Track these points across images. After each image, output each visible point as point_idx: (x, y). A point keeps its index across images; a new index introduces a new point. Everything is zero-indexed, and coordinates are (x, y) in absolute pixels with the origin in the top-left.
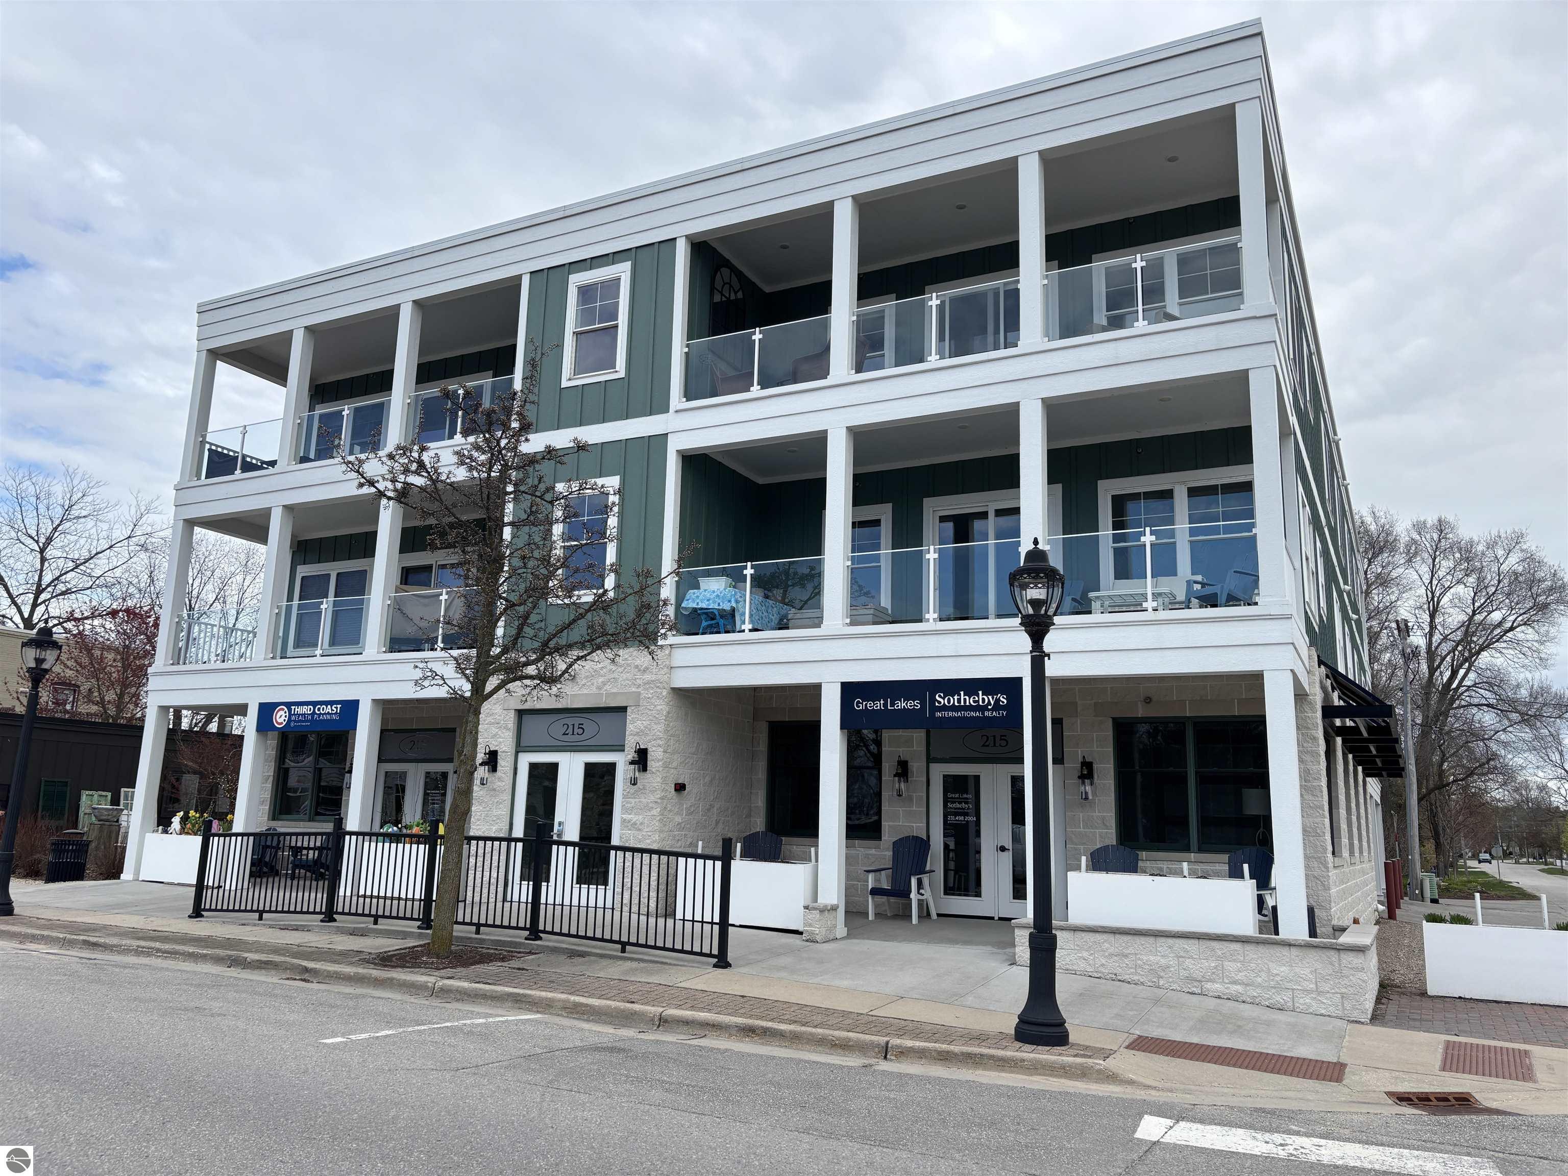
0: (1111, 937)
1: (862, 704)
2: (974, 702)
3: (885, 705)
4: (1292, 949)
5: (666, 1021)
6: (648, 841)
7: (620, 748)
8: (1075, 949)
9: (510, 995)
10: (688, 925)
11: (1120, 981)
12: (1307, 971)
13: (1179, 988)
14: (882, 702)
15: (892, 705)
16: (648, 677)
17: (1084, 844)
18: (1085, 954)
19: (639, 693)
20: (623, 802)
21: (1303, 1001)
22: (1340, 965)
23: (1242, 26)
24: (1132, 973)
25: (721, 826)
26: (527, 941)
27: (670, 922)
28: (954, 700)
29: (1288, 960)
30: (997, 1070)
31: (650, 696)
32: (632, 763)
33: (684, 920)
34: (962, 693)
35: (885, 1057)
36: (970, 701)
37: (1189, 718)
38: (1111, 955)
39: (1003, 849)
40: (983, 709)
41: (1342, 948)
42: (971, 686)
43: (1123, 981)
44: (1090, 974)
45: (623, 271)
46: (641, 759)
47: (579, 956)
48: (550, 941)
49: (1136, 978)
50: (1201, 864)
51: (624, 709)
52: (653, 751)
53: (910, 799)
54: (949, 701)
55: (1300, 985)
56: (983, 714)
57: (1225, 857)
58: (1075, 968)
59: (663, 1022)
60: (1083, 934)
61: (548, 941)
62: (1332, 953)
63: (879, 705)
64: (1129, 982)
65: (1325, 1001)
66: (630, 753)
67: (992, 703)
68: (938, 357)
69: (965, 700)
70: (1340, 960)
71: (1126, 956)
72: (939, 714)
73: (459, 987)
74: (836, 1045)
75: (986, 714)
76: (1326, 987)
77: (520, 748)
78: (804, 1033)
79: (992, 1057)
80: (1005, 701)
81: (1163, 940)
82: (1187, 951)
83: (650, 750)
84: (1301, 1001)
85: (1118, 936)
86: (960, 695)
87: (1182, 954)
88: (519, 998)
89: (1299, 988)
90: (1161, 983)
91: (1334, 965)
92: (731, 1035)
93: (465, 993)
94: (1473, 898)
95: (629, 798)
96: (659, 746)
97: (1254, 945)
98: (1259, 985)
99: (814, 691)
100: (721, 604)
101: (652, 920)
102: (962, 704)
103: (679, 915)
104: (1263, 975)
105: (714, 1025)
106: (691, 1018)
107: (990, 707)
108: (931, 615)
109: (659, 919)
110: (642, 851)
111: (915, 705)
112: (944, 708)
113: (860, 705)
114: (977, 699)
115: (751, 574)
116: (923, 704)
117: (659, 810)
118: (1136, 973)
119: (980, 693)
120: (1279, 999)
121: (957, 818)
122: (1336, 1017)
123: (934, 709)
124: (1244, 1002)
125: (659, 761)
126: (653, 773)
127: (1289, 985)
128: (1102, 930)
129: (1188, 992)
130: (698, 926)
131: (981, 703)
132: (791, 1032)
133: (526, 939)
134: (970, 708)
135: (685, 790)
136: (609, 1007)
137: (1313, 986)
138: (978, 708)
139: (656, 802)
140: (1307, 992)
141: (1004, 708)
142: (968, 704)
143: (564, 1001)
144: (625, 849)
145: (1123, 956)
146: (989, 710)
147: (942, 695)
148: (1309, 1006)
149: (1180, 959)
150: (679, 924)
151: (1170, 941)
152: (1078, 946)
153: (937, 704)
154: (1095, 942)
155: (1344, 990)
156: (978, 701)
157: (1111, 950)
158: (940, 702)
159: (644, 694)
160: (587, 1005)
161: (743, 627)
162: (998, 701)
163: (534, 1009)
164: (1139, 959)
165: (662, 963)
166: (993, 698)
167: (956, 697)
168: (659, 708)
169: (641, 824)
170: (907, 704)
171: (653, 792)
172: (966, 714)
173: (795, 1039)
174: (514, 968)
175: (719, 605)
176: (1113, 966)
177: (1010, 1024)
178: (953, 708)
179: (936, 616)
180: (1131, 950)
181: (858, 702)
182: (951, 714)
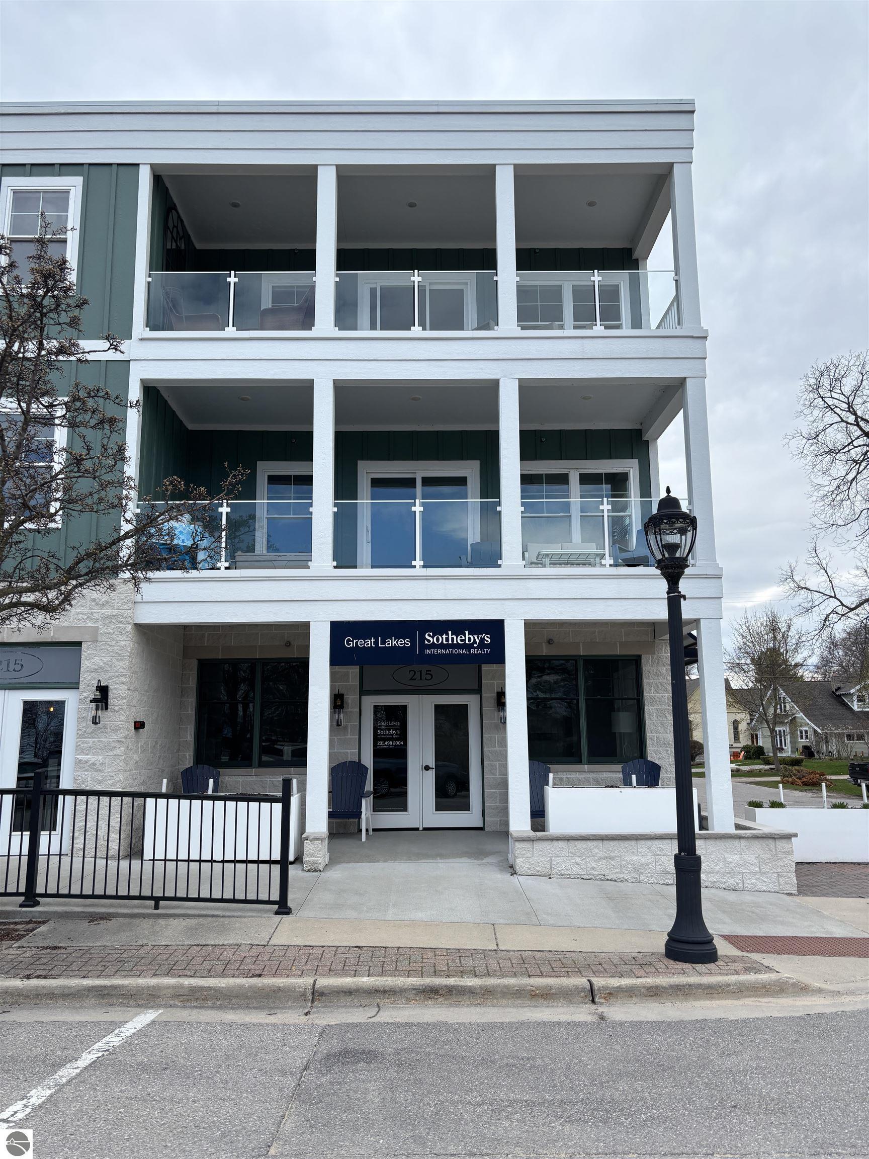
0: (600, 843)
1: (353, 641)
2: (461, 640)
3: (376, 643)
4: (742, 841)
5: (322, 994)
6: (111, 782)
7: (75, 686)
8: (569, 856)
9: (90, 989)
10: (159, 866)
11: (607, 880)
12: (753, 858)
13: (656, 882)
14: (373, 640)
15: (383, 642)
16: (108, 611)
17: (499, 760)
18: (578, 860)
19: (97, 629)
20: (77, 743)
21: (751, 881)
22: (776, 850)
23: (681, 102)
24: (617, 873)
26: (24, 909)
27: (136, 864)
28: (443, 639)
29: (738, 850)
31: (111, 631)
32: (94, 701)
33: (154, 860)
34: (450, 633)
35: (593, 1001)
36: (458, 640)
37: (581, 656)
38: (600, 859)
39: (427, 768)
40: (471, 646)
41: (778, 837)
42: (458, 626)
43: (611, 880)
44: (582, 877)
45: (74, 185)
46: (102, 697)
47: (102, 919)
48: (48, 904)
49: (621, 876)
50: (593, 774)
51: (79, 644)
52: (115, 688)
53: (346, 728)
54: (438, 640)
55: (747, 869)
56: (469, 651)
58: (570, 872)
59: (317, 995)
60: (576, 843)
61: (46, 906)
62: (771, 841)
63: (370, 643)
64: (616, 881)
65: (766, 880)
66: (88, 690)
67: (478, 641)
68: (421, 328)
69: (453, 639)
70: (776, 846)
71: (612, 858)
72: (428, 651)
74: (536, 995)
75: (472, 651)
76: (766, 869)
78: (498, 986)
80: (489, 640)
81: (643, 842)
82: (662, 850)
83: (111, 687)
84: (749, 882)
85: (605, 842)
86: (448, 634)
87: (658, 852)
88: (106, 992)
89: (747, 871)
90: (642, 878)
91: (772, 851)
92: (408, 1000)
95: (85, 738)
96: (123, 683)
97: (713, 840)
98: (718, 873)
99: (303, 629)
100: (185, 541)
101: (112, 864)
102: (450, 642)
103: (148, 854)
104: (721, 864)
105: (385, 991)
106: (354, 987)
107: (475, 645)
108: (418, 562)
109: (121, 862)
110: (99, 794)
111: (405, 643)
112: (434, 646)
113: (351, 643)
114: (463, 638)
115: (227, 513)
116: (413, 642)
117: (123, 749)
118: (621, 872)
119: (467, 632)
120: (732, 882)
121: (386, 743)
122: (774, 892)
123: (424, 647)
124: (706, 887)
125: (123, 698)
126: (115, 711)
127: (740, 870)
128: (593, 838)
129: (663, 884)
130: (171, 866)
131: (467, 642)
132: (481, 987)
133: (21, 906)
134: (458, 646)
135: (144, 727)
136: (241, 987)
137: (757, 869)
138: (464, 646)
139: (119, 741)
140: (753, 874)
141: (487, 646)
142: (455, 642)
143: (174, 987)
144: (75, 793)
145: (611, 858)
146: (475, 648)
147: (431, 634)
148: (755, 885)
149: (657, 857)
150: (148, 866)
151: (649, 843)
152: (572, 853)
153: (426, 642)
154: (587, 848)
155: (779, 870)
156: (465, 640)
157: (601, 854)
158: (429, 641)
159: (103, 629)
160: (209, 988)
161: (219, 565)
162: (482, 640)
164: (624, 860)
165: (213, 916)
166: (478, 637)
167: (444, 636)
168: (123, 643)
169: (102, 764)
170: (397, 642)
171: (115, 731)
172: (454, 651)
173: (486, 995)
174: (44, 948)
175: (183, 541)
176: (602, 868)
178: (442, 646)
179: (422, 563)
180: (616, 853)
181: (349, 640)
182: (439, 651)
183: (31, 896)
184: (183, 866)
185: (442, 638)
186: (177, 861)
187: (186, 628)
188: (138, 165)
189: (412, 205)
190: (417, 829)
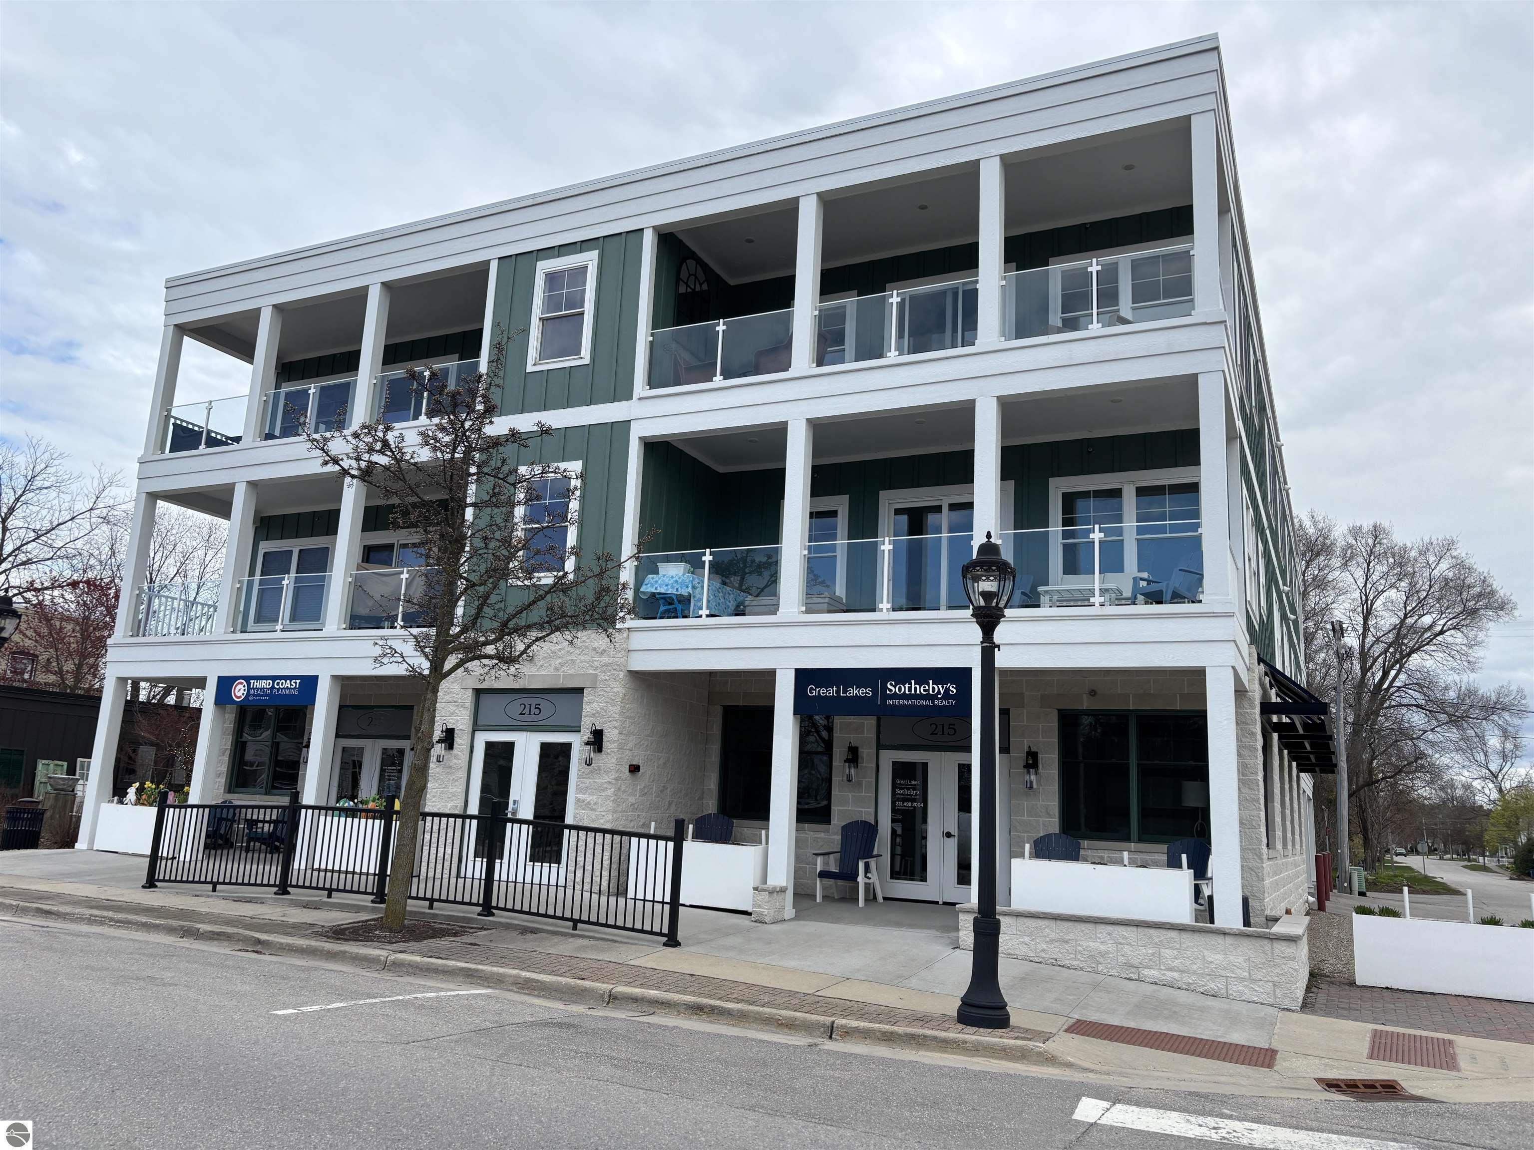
0: (1052, 923)
1: (815, 690)
2: (925, 690)
3: (838, 692)
4: (1227, 938)
5: (616, 998)
6: (602, 821)
7: (576, 729)
8: (1017, 935)
9: (462, 969)
10: (640, 904)
11: (1060, 966)
12: (1240, 960)
13: (1117, 974)
14: (835, 689)
15: (845, 692)
16: (605, 659)
17: (1028, 832)
18: (1027, 939)
19: (596, 676)
20: (577, 782)
21: (1237, 988)
22: (1272, 953)
23: (1200, 40)
24: (1071, 959)
25: (673, 807)
26: (479, 917)
27: (622, 901)
28: (905, 689)
29: (1223, 948)
30: (940, 1051)
31: (607, 678)
32: (588, 743)
33: (635, 899)
34: (913, 682)
35: (831, 1037)
36: (921, 690)
37: (1133, 711)
38: (1052, 941)
39: (949, 835)
40: (934, 697)
41: (1275, 937)
42: (922, 675)
43: (1063, 966)
44: (1031, 959)
45: (590, 259)
46: (597, 740)
47: (531, 932)
48: (502, 917)
49: (1075, 963)
50: (1140, 854)
51: (580, 691)
52: (609, 732)
53: (860, 784)
54: (900, 689)
55: (1233, 973)
56: (933, 702)
57: (1164, 847)
58: (1017, 953)
59: (613, 999)
60: (1025, 920)
61: (500, 917)
62: (1266, 942)
63: (832, 692)
64: (1069, 968)
65: (1257, 989)
66: (586, 734)
67: (942, 692)
68: (897, 353)
69: (916, 688)
70: (1272, 948)
71: (1067, 942)
72: (889, 702)
73: (411, 961)
74: (782, 1024)
75: (936, 702)
76: (1258, 975)
77: (476, 727)
78: (752, 1012)
79: (935, 1038)
80: (955, 691)
81: (1103, 926)
82: (1125, 938)
83: (605, 731)
84: (1235, 988)
85: (1059, 922)
86: (910, 684)
87: (1121, 941)
88: (470, 973)
89: (1233, 976)
90: (1100, 968)
91: (1267, 955)
92: (679, 1013)
93: (417, 967)
94: (1401, 892)
95: (584, 778)
96: (615, 727)
97: (1190, 933)
98: (1194, 973)
99: (768, 677)
100: (679, 589)
101: (604, 899)
102: (913, 692)
103: (631, 894)
104: (1199, 962)
105: (663, 1003)
106: (640, 996)
107: (939, 696)
108: (885, 605)
109: (610, 898)
110: (596, 830)
111: (866, 693)
112: (895, 696)
113: (813, 691)
114: (927, 688)
115: (710, 561)
116: (875, 692)
117: (613, 790)
118: (1076, 959)
119: (931, 682)
120: (1213, 986)
121: (905, 804)
122: (1268, 1005)
123: (885, 697)
124: (1179, 988)
125: (614, 742)
126: (608, 754)
127: (1222, 973)
128: (1044, 916)
129: (1125, 978)
130: (649, 905)
131: (931, 692)
132: (738, 1010)
133: (479, 915)
134: (920, 697)
135: (639, 771)
136: (560, 983)
137: (1246, 974)
138: (928, 697)
139: (610, 783)
140: (1241, 979)
141: (953, 697)
142: (918, 692)
143: (515, 976)
144: (578, 828)
145: (1064, 942)
146: (939, 699)
147: (893, 683)
148: (1242, 994)
149: (1119, 946)
150: (631, 903)
151: (1109, 928)
152: (1020, 931)
153: (888, 692)
154: (1037, 927)
155: (1276, 979)
156: (928, 690)
157: (1053, 935)
158: (891, 690)
159: (601, 676)
160: (538, 981)
161: (701, 612)
162: (947, 690)
163: (486, 984)
164: (1081, 946)
165: (613, 941)
166: (943, 687)
167: (907, 686)
168: (616, 690)
169: (595, 804)
170: (859, 691)
171: (607, 772)
172: (917, 703)
173: (742, 1017)
174: (466, 944)
175: (677, 590)
176: (1055, 952)
177: (953, 1007)
178: (904, 696)
179: (889, 606)
180: (1071, 936)
181: (811, 689)
182: (901, 702)
183: (487, 908)
184: (658, 907)
185: (905, 687)
186: (653, 901)
187: (711, 675)
188: (642, 229)
189: (923, 208)
190: (937, 903)
